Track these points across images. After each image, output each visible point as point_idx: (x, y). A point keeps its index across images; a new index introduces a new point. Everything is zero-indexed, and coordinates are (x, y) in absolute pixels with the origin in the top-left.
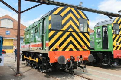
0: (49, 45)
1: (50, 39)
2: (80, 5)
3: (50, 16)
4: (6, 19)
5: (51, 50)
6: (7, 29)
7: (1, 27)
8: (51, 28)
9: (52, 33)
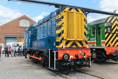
0: (106, 43)
1: (106, 39)
2: (115, 12)
3: (106, 24)
4: (24, 19)
5: (107, 46)
6: (25, 28)
7: (20, 26)
8: (106, 32)
9: (107, 34)
